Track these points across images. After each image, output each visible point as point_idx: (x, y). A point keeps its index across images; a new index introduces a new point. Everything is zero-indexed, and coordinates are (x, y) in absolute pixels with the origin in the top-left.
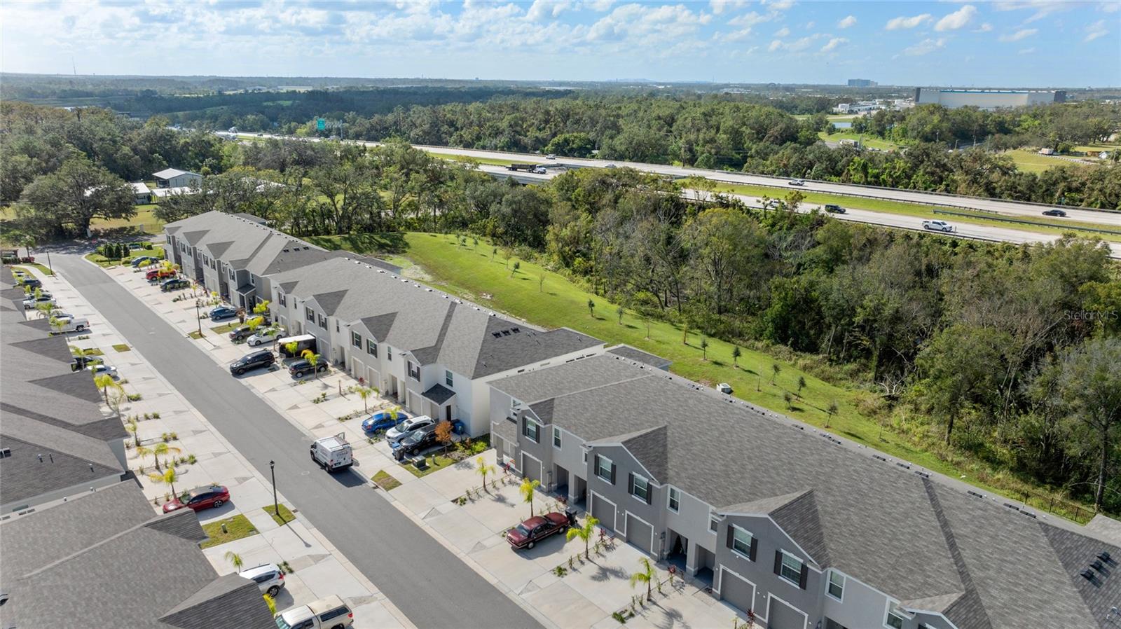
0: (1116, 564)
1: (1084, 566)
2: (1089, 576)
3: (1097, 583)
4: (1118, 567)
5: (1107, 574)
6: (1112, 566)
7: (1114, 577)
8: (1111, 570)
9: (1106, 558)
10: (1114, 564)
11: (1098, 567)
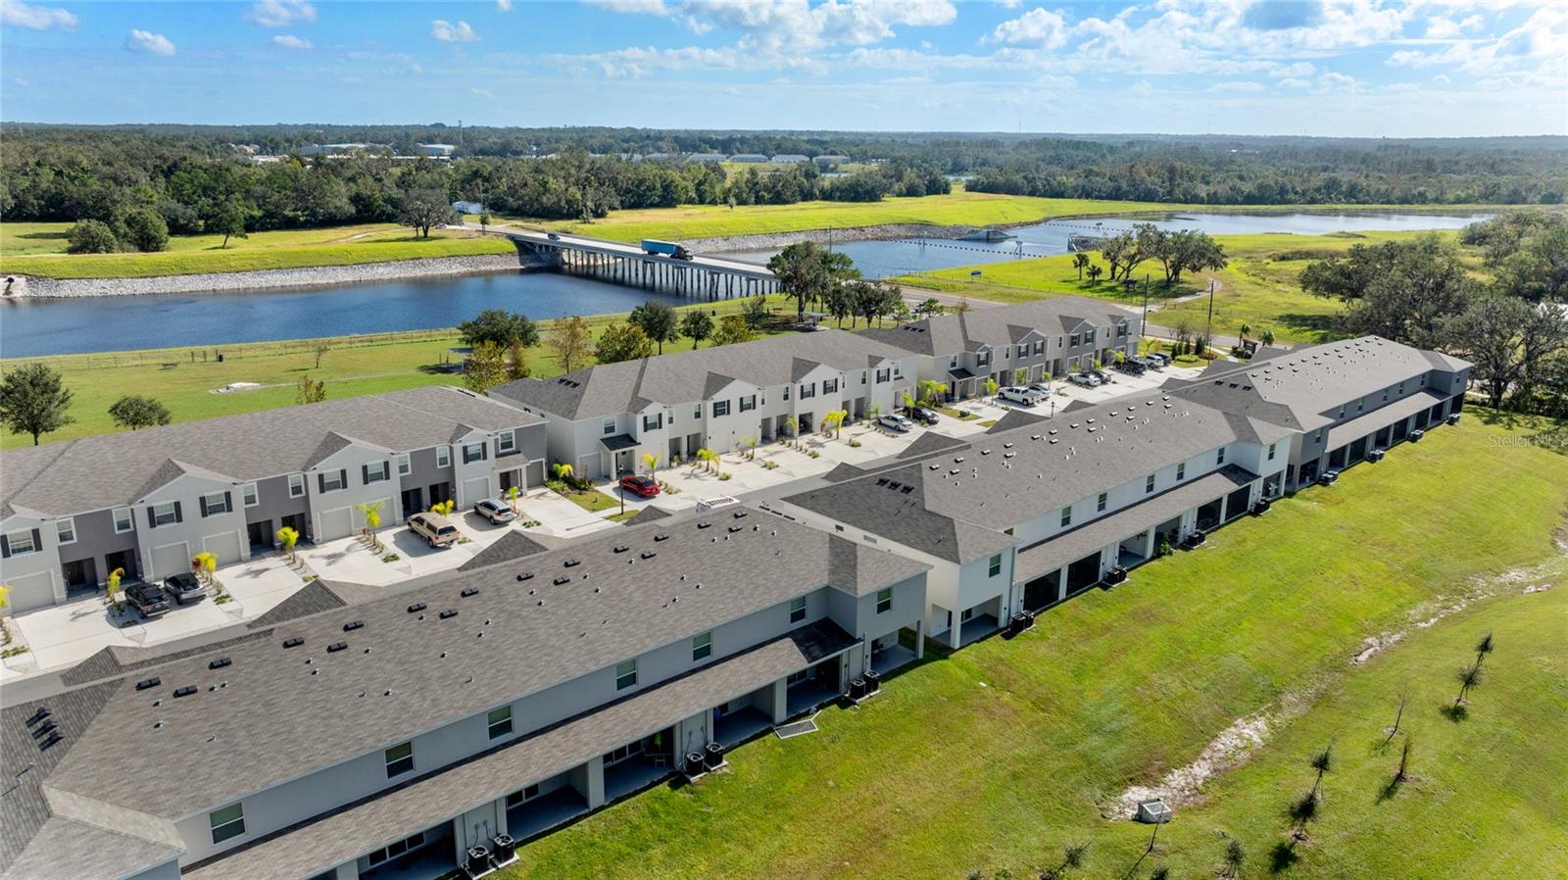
0: (43, 750)
1: (55, 715)
2: (42, 714)
3: (31, 723)
4: (39, 750)
5: (36, 736)
6: (42, 744)
7: (29, 741)
8: (39, 741)
9: (54, 740)
10: (44, 747)
11: (46, 729)
